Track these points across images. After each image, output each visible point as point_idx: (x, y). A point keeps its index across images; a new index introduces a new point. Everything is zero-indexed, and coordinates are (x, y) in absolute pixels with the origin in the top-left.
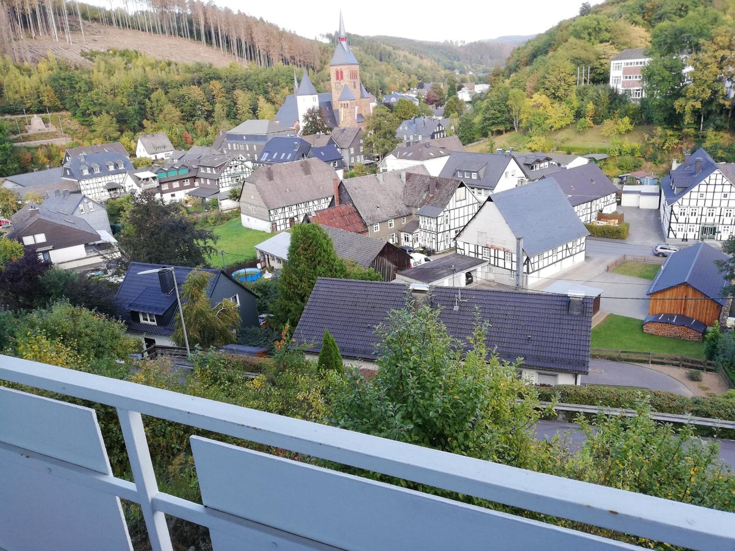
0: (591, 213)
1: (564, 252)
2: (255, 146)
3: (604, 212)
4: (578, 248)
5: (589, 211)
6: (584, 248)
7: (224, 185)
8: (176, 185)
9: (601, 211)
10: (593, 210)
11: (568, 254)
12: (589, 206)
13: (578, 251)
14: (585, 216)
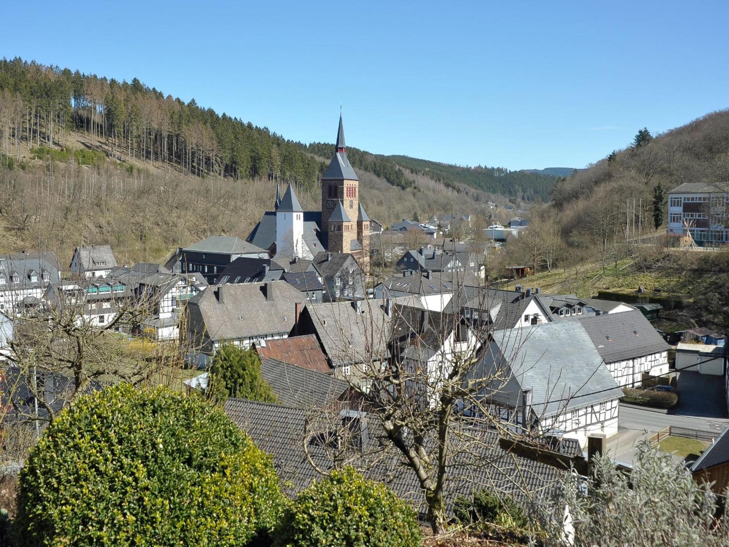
0: (633, 374)
1: (589, 416)
2: (215, 268)
3: (651, 374)
4: (608, 413)
5: (631, 371)
6: (616, 414)
7: (166, 310)
8: (106, 305)
9: (648, 373)
10: (637, 370)
11: (594, 420)
12: (631, 365)
13: (608, 417)
14: (625, 378)
